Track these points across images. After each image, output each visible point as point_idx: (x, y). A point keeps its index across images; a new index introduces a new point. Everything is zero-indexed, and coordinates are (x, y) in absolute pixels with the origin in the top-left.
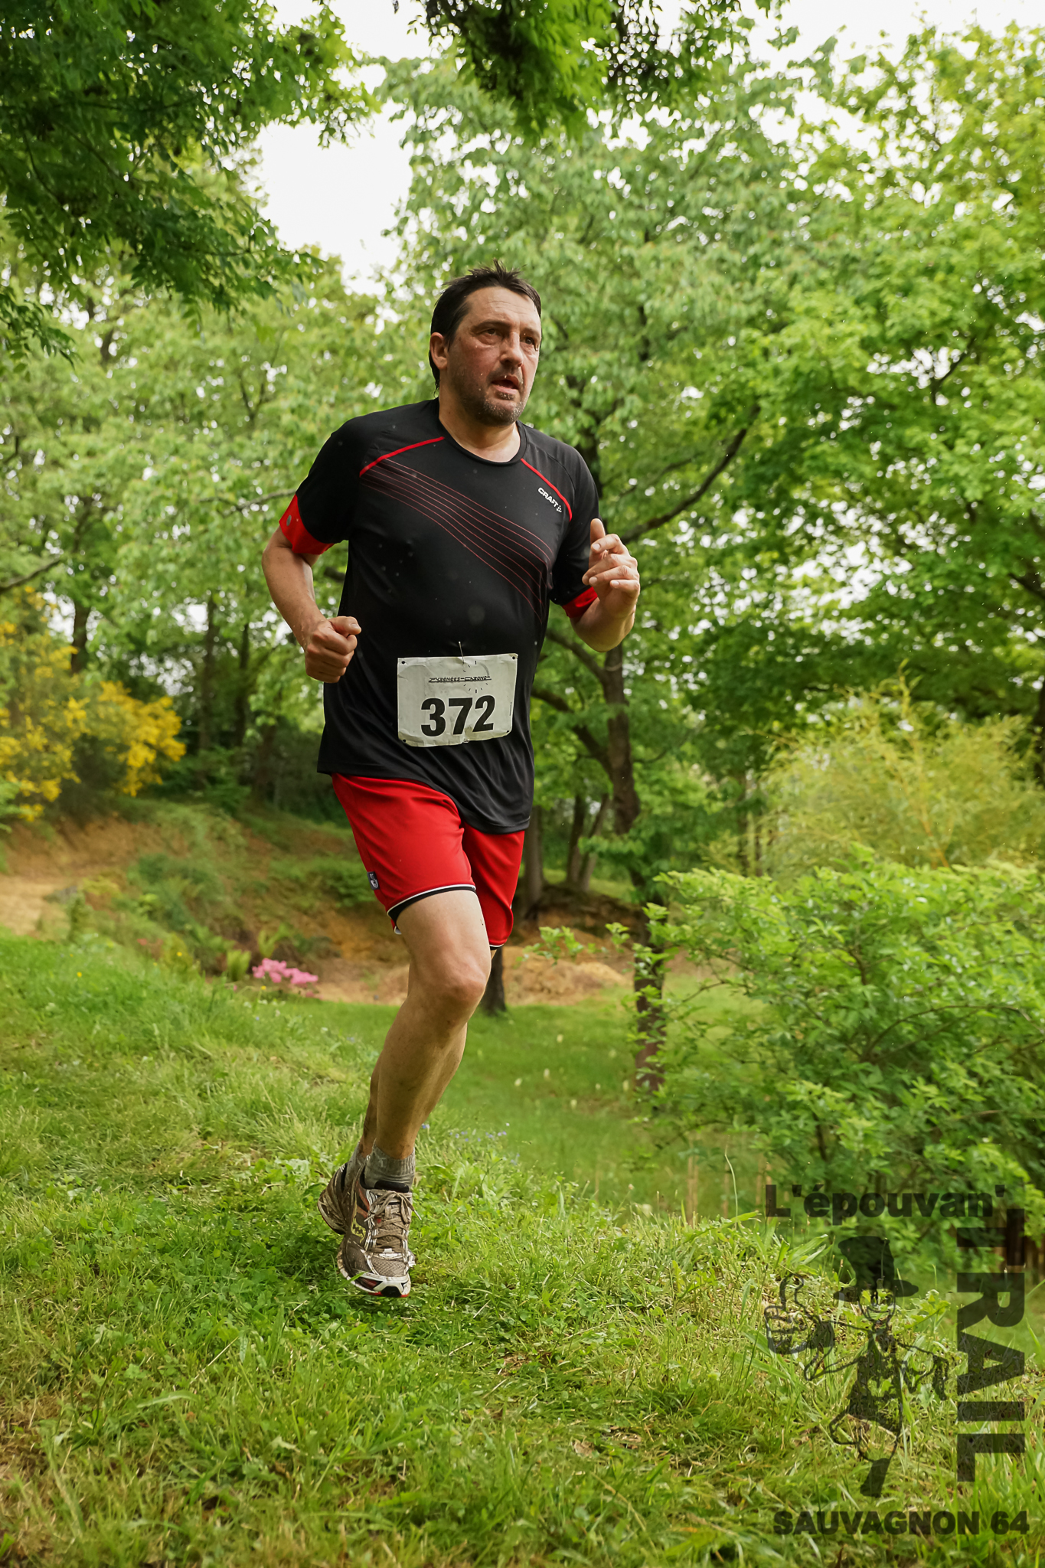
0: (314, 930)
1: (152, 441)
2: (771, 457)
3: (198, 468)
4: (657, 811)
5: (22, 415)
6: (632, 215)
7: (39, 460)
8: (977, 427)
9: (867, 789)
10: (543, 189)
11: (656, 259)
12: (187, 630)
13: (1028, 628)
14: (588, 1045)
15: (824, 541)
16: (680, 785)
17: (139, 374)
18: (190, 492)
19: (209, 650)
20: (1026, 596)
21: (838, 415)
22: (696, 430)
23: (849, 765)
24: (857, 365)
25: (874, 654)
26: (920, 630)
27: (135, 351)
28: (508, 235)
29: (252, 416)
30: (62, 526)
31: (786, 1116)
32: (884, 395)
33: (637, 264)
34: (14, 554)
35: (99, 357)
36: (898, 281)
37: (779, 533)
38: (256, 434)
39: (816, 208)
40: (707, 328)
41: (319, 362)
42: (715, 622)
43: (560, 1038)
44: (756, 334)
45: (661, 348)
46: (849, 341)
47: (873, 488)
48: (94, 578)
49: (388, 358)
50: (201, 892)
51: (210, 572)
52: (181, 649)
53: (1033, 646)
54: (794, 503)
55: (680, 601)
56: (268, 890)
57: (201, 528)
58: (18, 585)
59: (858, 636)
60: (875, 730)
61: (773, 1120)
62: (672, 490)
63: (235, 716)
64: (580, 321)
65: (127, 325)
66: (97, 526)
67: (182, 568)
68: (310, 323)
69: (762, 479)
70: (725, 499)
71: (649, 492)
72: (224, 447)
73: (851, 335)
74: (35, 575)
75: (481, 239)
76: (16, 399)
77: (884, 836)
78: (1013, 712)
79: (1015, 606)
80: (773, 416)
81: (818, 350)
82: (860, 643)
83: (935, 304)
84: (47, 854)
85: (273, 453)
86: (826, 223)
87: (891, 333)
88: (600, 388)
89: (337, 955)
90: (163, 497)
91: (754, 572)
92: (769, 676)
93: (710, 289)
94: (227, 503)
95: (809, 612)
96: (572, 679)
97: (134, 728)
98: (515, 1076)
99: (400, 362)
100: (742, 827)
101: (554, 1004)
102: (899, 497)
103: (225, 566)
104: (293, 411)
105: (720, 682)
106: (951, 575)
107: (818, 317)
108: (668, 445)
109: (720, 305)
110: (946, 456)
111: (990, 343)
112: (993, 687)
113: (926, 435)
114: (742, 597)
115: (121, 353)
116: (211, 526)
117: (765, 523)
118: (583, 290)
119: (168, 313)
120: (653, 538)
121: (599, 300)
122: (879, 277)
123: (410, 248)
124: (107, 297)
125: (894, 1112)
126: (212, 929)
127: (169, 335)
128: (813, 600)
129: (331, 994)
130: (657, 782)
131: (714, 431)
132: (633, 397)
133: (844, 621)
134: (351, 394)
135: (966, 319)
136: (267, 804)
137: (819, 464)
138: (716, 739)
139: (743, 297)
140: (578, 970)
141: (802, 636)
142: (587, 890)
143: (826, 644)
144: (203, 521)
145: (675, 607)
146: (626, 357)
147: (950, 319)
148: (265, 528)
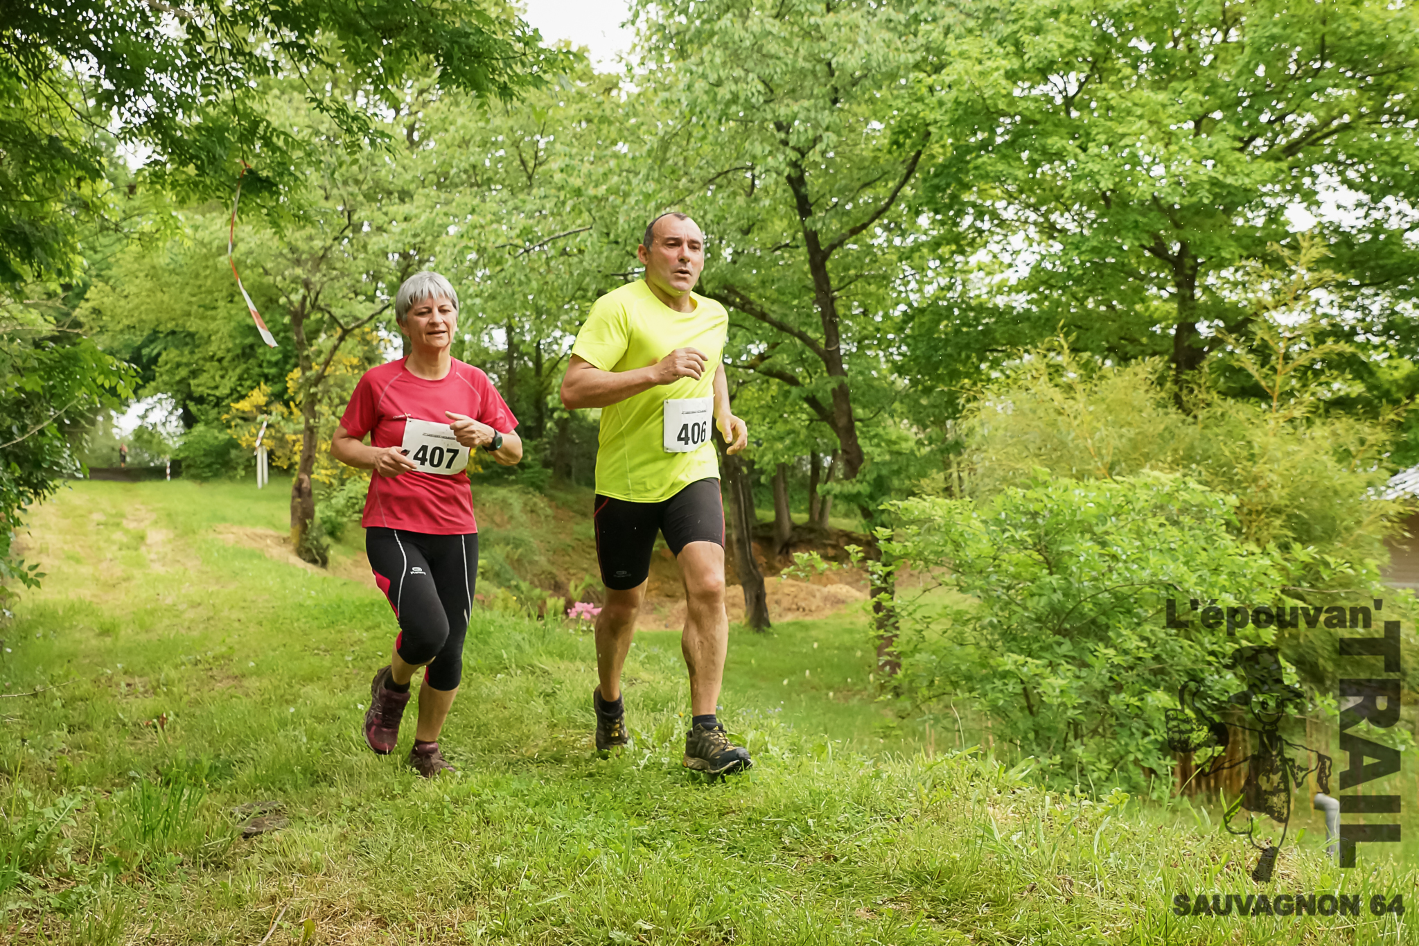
1: (454, 204)
2: (942, 170)
3: (492, 222)
4: (877, 459)
5: (352, 194)
7: (366, 228)
8: (1104, 132)
9: (1042, 426)
11: (836, 24)
12: (492, 349)
13: (1161, 288)
14: (838, 648)
15: (992, 233)
16: (894, 438)
17: (440, 154)
18: (487, 241)
19: (511, 363)
20: (1157, 262)
21: (992, 132)
22: (879, 154)
23: (1027, 406)
24: (1004, 92)
25: (1040, 318)
26: (1074, 297)
27: (435, 136)
28: (719, 18)
29: (530, 178)
30: (390, 277)
31: (998, 683)
32: (1027, 113)
33: (823, 29)
34: (353, 304)
35: (407, 143)
36: (1032, 24)
37: (955, 229)
38: (535, 191)
40: (882, 74)
41: (579, 130)
42: (910, 305)
43: (816, 645)
44: (922, 75)
45: (847, 93)
46: (996, 74)
47: (1027, 187)
49: (633, 121)
50: (521, 555)
51: (507, 301)
52: (488, 366)
53: (1165, 301)
54: (964, 204)
55: (881, 291)
56: (573, 548)
57: (498, 268)
58: (358, 326)
59: (1026, 306)
60: (1045, 378)
61: (989, 686)
62: (866, 203)
63: (537, 415)
64: (781, 79)
65: (426, 116)
67: (486, 302)
68: (569, 100)
69: (937, 188)
70: (910, 207)
71: (849, 206)
72: (511, 204)
73: (997, 69)
74: (371, 317)
75: (698, 23)
76: (345, 183)
77: (1057, 462)
78: (1154, 354)
79: (1149, 272)
80: (941, 138)
81: (972, 84)
82: (1029, 310)
83: (1062, 39)
85: (549, 205)
87: (1029, 65)
88: (802, 129)
90: (467, 247)
91: (938, 262)
92: (957, 343)
93: (882, 44)
94: (517, 246)
95: (985, 290)
96: (802, 361)
98: (782, 676)
99: (643, 123)
100: (946, 465)
101: (808, 619)
102: (1047, 192)
103: (519, 296)
104: (562, 171)
105: (918, 352)
106: (1094, 250)
107: (969, 58)
108: (860, 169)
109: (891, 55)
110: (1082, 156)
111: (1109, 64)
112: (1137, 336)
113: (1064, 142)
114: (930, 283)
115: (422, 139)
116: (506, 266)
117: (942, 223)
118: (782, 54)
119: (457, 104)
120: (855, 243)
121: (795, 61)
122: (1014, 21)
123: (642, 34)
124: (407, 95)
125: (1083, 672)
126: (532, 583)
128: (987, 280)
130: (876, 436)
131: (896, 154)
132: (830, 134)
133: (1013, 294)
134: (606, 152)
135: (1088, 48)
136: (567, 481)
137: (982, 172)
138: (920, 397)
139: (909, 47)
140: (826, 590)
141: (981, 309)
142: (827, 527)
143: (1001, 314)
144: (499, 263)
145: (878, 296)
146: (821, 103)
147: (1075, 49)
148: (548, 264)
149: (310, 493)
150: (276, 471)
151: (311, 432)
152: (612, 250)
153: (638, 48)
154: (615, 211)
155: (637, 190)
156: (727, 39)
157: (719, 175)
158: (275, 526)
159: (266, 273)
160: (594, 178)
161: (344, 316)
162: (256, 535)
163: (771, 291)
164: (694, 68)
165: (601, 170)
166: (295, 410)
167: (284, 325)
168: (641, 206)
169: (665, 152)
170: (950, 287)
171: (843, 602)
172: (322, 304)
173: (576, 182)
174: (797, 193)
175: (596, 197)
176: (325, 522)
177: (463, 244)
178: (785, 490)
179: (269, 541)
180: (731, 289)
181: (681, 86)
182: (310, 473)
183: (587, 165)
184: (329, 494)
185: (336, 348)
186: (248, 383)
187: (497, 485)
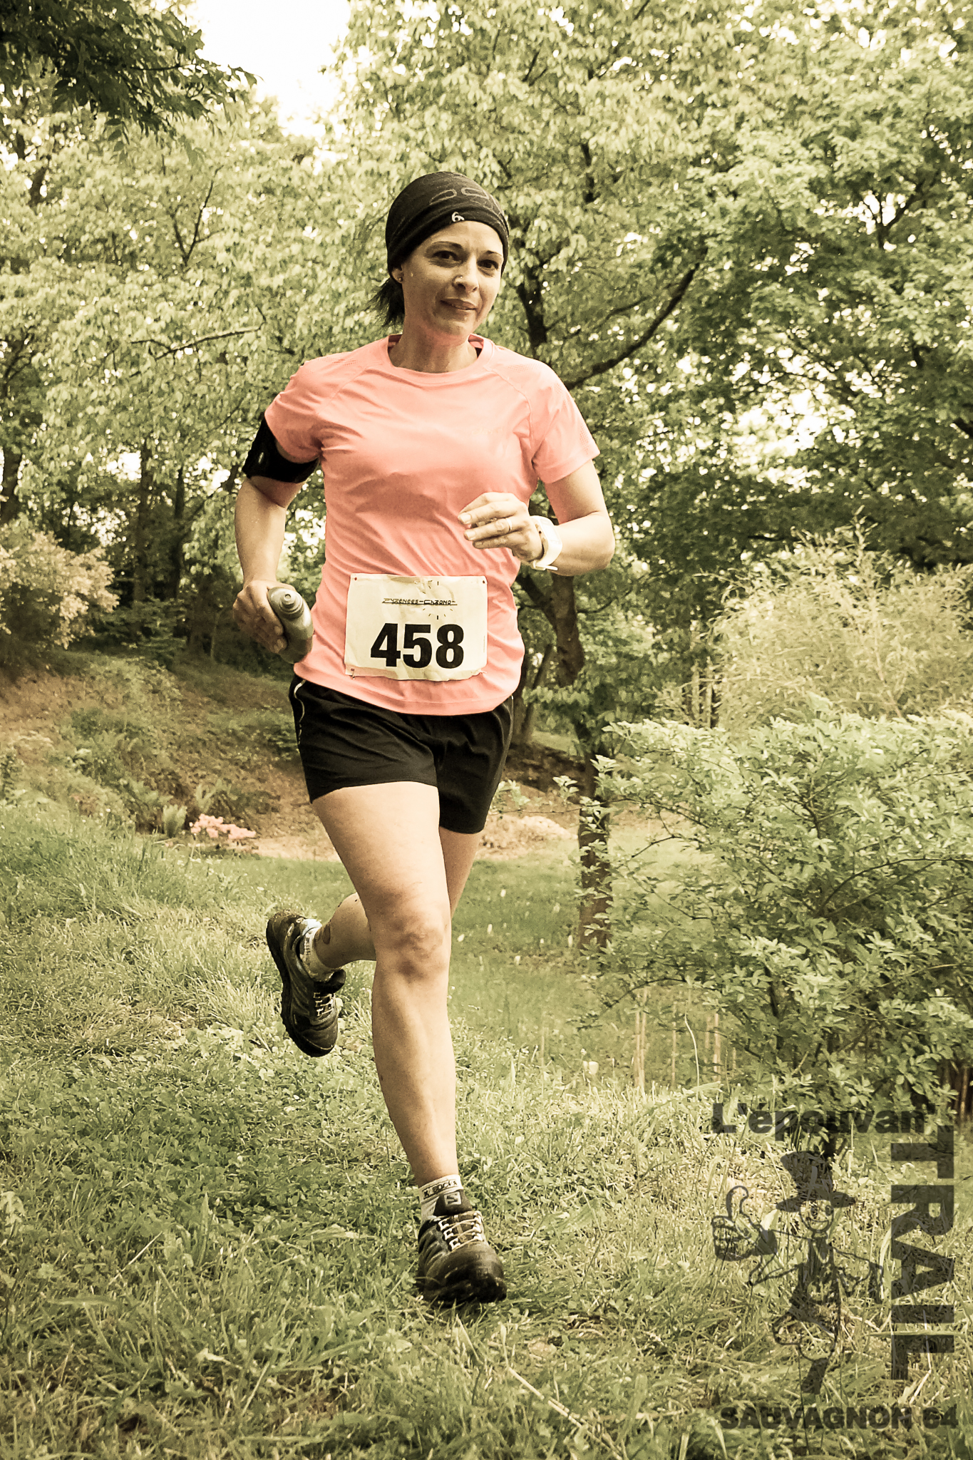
0: (252, 785)
1: (83, 281)
2: (717, 301)
3: (131, 309)
4: (601, 662)
6: (576, 53)
8: (925, 271)
9: (822, 636)
10: (486, 25)
11: (601, 95)
12: (120, 478)
14: (531, 899)
15: (769, 388)
16: (623, 637)
17: (70, 213)
18: (121, 333)
19: (143, 499)
21: (785, 257)
22: (641, 273)
24: (806, 206)
25: (822, 502)
26: (866, 479)
27: (66, 193)
28: (449, 70)
29: (186, 258)
31: (740, 973)
32: (833, 237)
33: (582, 101)
35: (28, 196)
36: (848, 124)
37: (725, 379)
38: (190, 274)
39: (763, 49)
40: (652, 167)
41: (255, 201)
42: (660, 469)
43: (503, 893)
44: (704, 172)
45: (607, 189)
46: (798, 180)
47: (820, 334)
48: (25, 425)
49: (325, 199)
50: (136, 745)
51: (142, 416)
52: (114, 498)
54: (738, 347)
55: (625, 448)
56: (204, 743)
57: (134, 370)
59: (804, 485)
61: (727, 976)
62: (615, 335)
63: (171, 567)
64: (523, 161)
65: (57, 164)
66: (26, 371)
68: (247, 162)
69: (709, 322)
70: (671, 344)
71: (594, 337)
72: (158, 288)
73: (799, 175)
75: (421, 75)
80: (719, 258)
81: (766, 190)
82: (807, 491)
83: (883, 147)
85: (207, 294)
86: (774, 63)
87: (840, 174)
88: (544, 227)
89: (275, 810)
90: (93, 338)
91: (698, 421)
92: (715, 524)
93: (656, 127)
94: (160, 344)
95: (753, 460)
97: (66, 578)
99: (338, 203)
100: (687, 677)
101: (497, 858)
102: (845, 344)
104: (228, 250)
105: (665, 529)
106: (898, 420)
107: (766, 157)
108: (612, 289)
109: (666, 144)
110: (895, 300)
111: (936, 189)
112: (939, 537)
113: (875, 278)
114: (686, 445)
115: (52, 194)
116: (143, 369)
117: (711, 369)
118: (526, 128)
119: (100, 152)
120: (597, 384)
121: (543, 139)
122: (825, 118)
123: (349, 89)
124: (38, 136)
125: (849, 967)
126: (146, 783)
127: (100, 173)
129: (269, 849)
130: (601, 632)
131: (660, 275)
132: (581, 237)
133: (790, 468)
134: (286, 234)
135: (915, 163)
136: (204, 656)
137: (769, 305)
138: (661, 589)
139: (690, 136)
141: (748, 483)
142: (530, 743)
143: (773, 492)
144: (135, 363)
145: (620, 454)
146: (571, 197)
147: (899, 163)
148: (199, 371)
152: (284, 362)
153: (343, 108)
154: (293, 308)
155: (324, 286)
156: (457, 101)
160: (269, 264)
164: (412, 134)
165: (279, 256)
168: (328, 307)
169: (365, 241)
170: (712, 453)
171: (542, 840)
173: (245, 266)
174: (529, 310)
175: (269, 289)
177: (89, 333)
181: (392, 156)
183: (262, 246)
187: (112, 654)
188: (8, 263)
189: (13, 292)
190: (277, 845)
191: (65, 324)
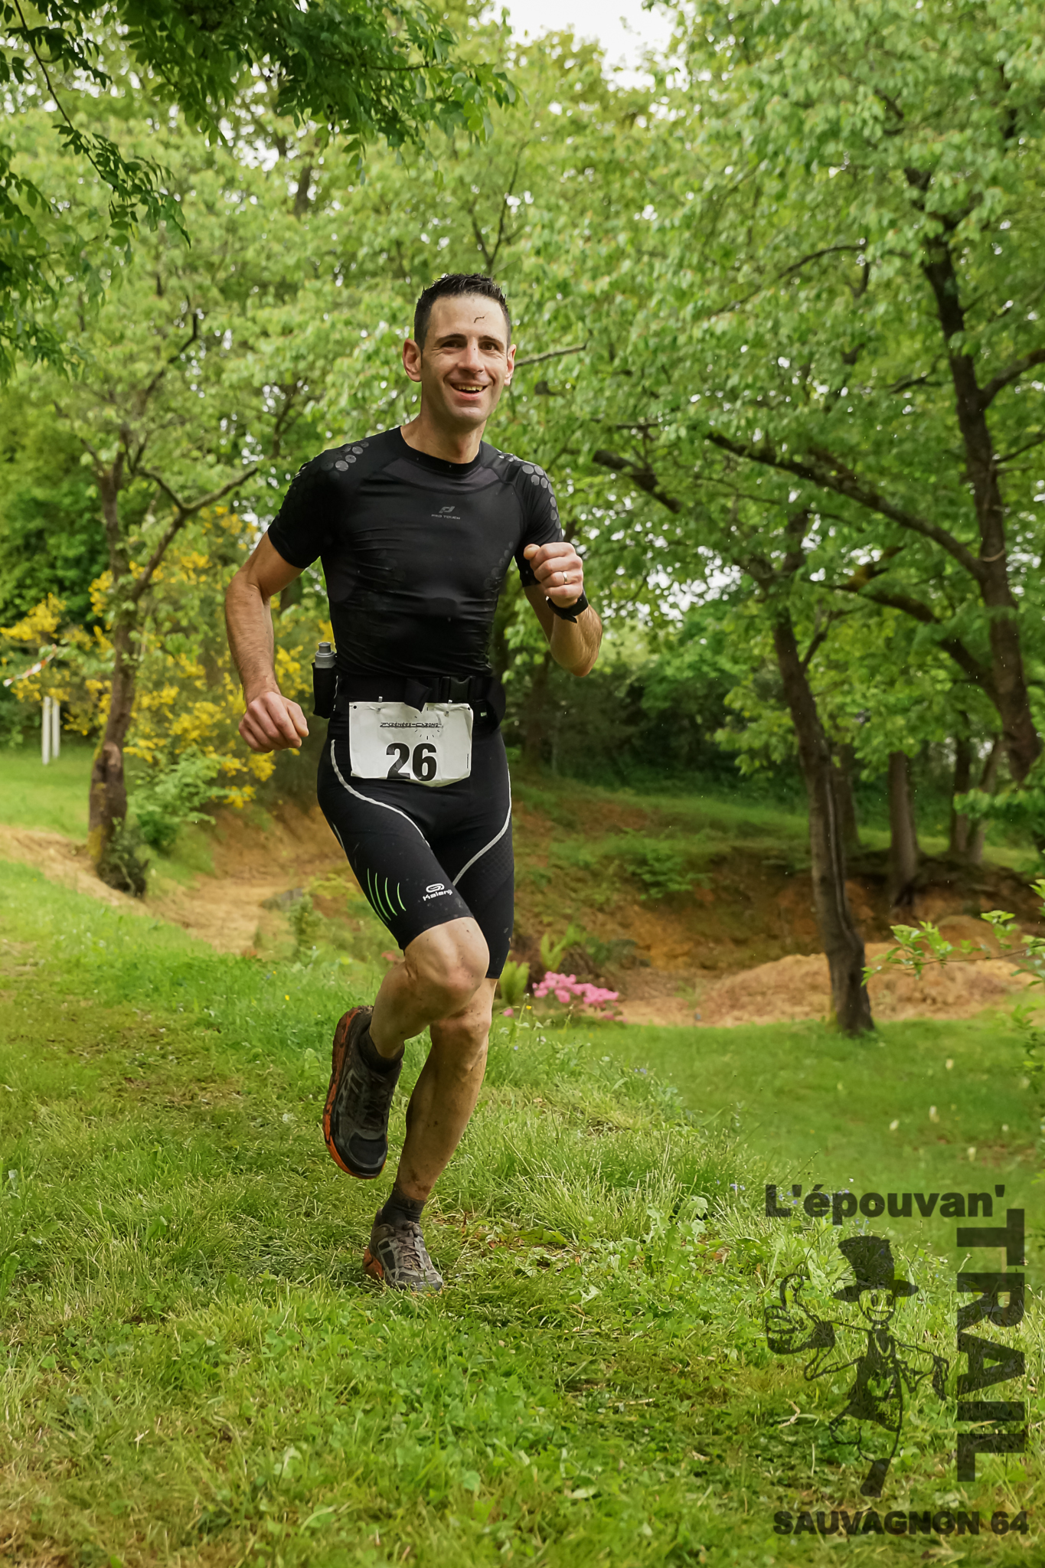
0: (613, 932)
1: (363, 307)
5: (200, 287)
7: (225, 344)
14: (989, 1071)
17: (342, 221)
27: (336, 193)
29: (490, 263)
30: (257, 427)
34: (199, 467)
35: (294, 205)
43: (950, 1064)
49: (660, 171)
56: (549, 881)
58: (206, 505)
64: (916, 94)
66: (296, 421)
68: (559, 134)
71: (1030, 315)
74: (227, 491)
76: (191, 267)
84: (264, 847)
88: (948, 182)
89: (645, 964)
96: (937, 577)
98: (888, 1115)
99: (678, 174)
101: (940, 1018)
115: (321, 199)
118: (918, 52)
123: (688, 21)
129: (636, 1015)
134: (615, 222)
140: (972, 969)
142: (979, 862)
146: (984, 136)
148: (513, 406)
149: (120, 775)
150: (71, 739)
151: (125, 674)
152: (619, 386)
154: (625, 320)
155: (663, 284)
157: (806, 260)
158: (63, 827)
159: (60, 413)
161: (183, 487)
162: (32, 840)
163: (888, 460)
165: (604, 252)
166: (102, 640)
167: (91, 499)
168: (670, 311)
171: (1003, 991)
172: (148, 467)
173: (561, 271)
174: (939, 291)
175: (593, 296)
176: (144, 824)
177: (371, 371)
178: (910, 795)
179: (52, 852)
180: (823, 456)
181: (744, 109)
182: (122, 744)
183: (580, 242)
184: (153, 778)
185: (169, 539)
186: (32, 593)
188: (272, 290)
189: (279, 329)
190: (647, 1010)
191: (342, 363)
